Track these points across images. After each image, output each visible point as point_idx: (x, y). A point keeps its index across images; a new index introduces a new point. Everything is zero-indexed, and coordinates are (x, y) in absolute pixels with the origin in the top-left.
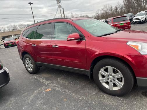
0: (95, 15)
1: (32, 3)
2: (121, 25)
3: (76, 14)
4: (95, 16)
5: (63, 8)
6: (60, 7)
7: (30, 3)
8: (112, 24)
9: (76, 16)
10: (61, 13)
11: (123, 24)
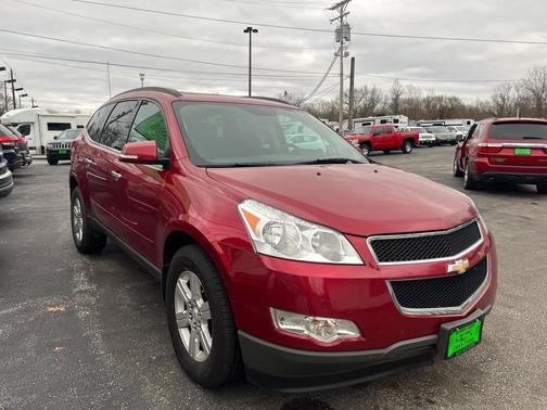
0: (491, 100)
1: (256, 31)
2: (517, 152)
3: (411, 88)
4: (488, 103)
5: (353, 59)
6: (341, 54)
7: (249, 30)
8: (484, 145)
9: (410, 93)
10: (342, 74)
11: (528, 152)
